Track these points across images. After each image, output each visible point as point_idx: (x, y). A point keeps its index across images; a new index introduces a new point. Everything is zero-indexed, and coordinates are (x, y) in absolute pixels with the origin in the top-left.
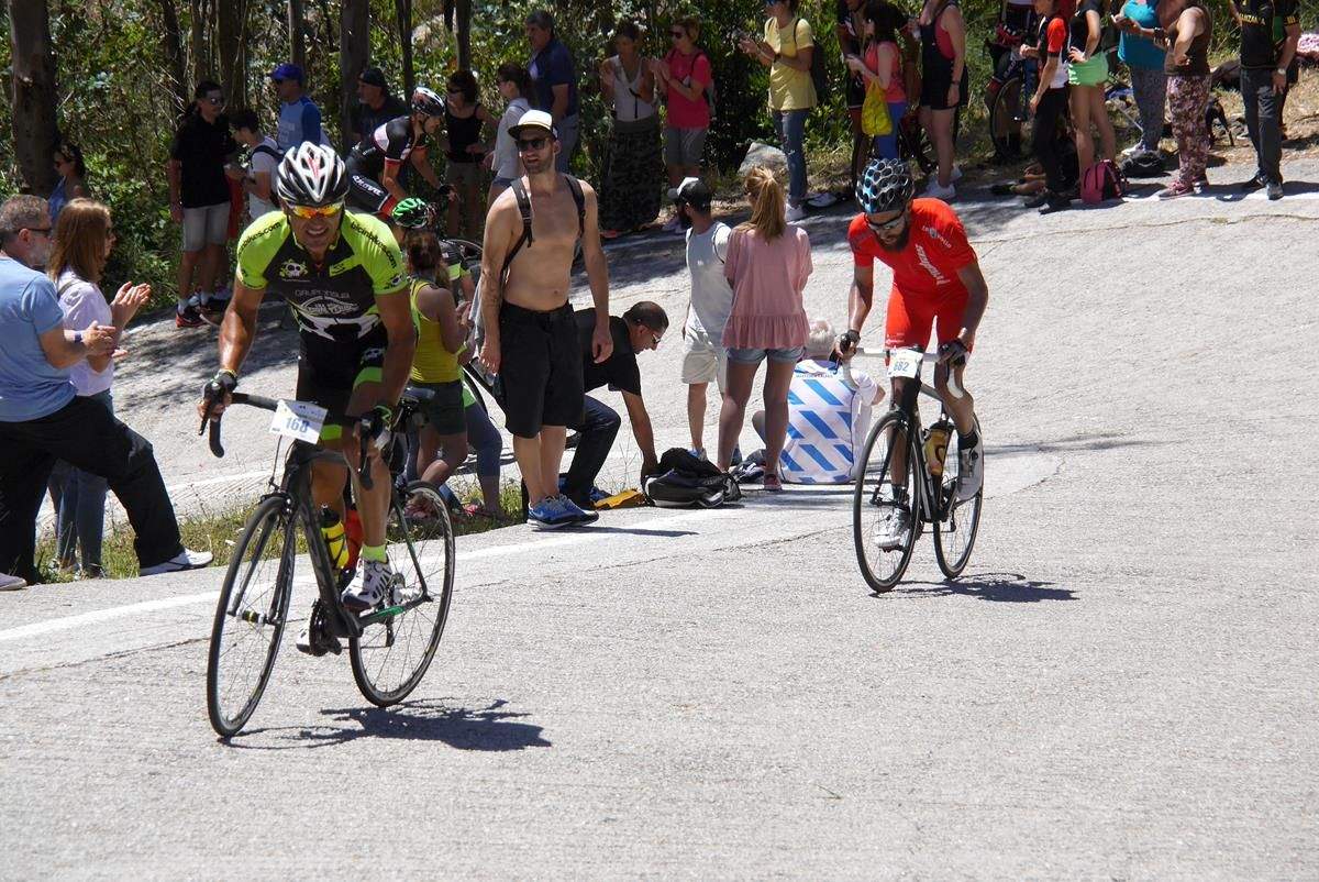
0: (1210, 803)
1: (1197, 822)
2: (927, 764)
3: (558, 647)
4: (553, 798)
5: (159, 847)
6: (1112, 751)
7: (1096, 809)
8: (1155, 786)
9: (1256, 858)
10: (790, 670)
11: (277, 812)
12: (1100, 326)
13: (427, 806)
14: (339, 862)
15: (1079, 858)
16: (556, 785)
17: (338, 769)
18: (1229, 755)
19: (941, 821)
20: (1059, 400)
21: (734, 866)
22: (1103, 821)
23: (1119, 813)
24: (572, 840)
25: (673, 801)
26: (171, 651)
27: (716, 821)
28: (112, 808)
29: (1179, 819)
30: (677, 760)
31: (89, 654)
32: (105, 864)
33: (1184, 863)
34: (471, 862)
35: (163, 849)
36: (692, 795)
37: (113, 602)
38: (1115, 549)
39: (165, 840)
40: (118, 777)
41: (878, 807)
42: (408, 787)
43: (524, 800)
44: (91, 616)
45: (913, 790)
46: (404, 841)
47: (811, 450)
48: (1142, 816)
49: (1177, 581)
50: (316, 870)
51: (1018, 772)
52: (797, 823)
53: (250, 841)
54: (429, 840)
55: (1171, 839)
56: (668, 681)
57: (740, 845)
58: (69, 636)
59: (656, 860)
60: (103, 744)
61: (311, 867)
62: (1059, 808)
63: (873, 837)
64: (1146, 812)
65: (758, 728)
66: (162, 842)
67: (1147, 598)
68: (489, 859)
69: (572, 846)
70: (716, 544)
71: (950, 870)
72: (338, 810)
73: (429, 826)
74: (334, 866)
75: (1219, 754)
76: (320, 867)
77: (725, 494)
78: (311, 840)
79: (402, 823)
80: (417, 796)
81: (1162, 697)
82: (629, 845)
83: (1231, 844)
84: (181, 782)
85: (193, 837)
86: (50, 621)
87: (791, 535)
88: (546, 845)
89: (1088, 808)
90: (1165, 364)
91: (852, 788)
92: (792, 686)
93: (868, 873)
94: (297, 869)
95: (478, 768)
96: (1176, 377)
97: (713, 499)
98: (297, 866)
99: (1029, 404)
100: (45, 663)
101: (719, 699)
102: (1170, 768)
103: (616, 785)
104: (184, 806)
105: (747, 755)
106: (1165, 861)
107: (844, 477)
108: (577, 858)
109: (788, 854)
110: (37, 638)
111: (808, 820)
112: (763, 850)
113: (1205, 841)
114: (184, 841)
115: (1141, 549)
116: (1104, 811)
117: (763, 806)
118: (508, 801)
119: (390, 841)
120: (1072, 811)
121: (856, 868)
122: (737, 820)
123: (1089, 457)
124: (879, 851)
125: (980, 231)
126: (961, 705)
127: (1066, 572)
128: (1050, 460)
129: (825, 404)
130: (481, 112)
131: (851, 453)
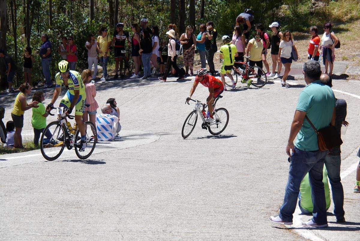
0: (187, 214)
1: (183, 218)
2: (124, 205)
3: (42, 178)
4: (38, 212)
7: (161, 215)
9: (196, 226)
10: (95, 183)
15: (156, 226)
16: (39, 209)
19: (126, 217)
20: (161, 123)
21: (77, 227)
22: (162, 218)
23: (166, 216)
24: (41, 221)
25: (65, 213)
27: (74, 217)
29: (179, 217)
30: (67, 203)
33: (180, 227)
34: (17, 226)
36: (69, 211)
41: (112, 214)
42: (5, 209)
43: (31, 212)
45: (120, 210)
47: (103, 134)
48: (171, 216)
49: (184, 164)
52: (93, 218)
54: (8, 221)
55: (177, 222)
56: (66, 185)
57: (79, 223)
59: (60, 226)
62: (153, 214)
63: (110, 221)
65: (86, 196)
67: (177, 167)
68: (21, 226)
69: (41, 223)
71: (126, 228)
73: (8, 218)
80: (7, 211)
81: (178, 189)
82: (54, 223)
83: (190, 223)
87: (97, 153)
88: (35, 222)
91: (106, 210)
92: (95, 187)
93: (107, 229)
95: (21, 205)
99: (154, 123)
101: (78, 189)
102: (179, 206)
103: (52, 209)
105: (83, 202)
106: (175, 226)
107: (110, 140)
108: (41, 225)
109: (90, 225)
111: (96, 217)
112: (85, 224)
113: (185, 222)
115: (177, 156)
117: (86, 214)
118: (27, 213)
121: (105, 228)
122: (79, 217)
123: (167, 135)
124: (111, 224)
125: (143, 85)
126: (133, 191)
127: (159, 161)
128: (158, 136)
129: (106, 123)
130: (32, 57)
131: (112, 134)
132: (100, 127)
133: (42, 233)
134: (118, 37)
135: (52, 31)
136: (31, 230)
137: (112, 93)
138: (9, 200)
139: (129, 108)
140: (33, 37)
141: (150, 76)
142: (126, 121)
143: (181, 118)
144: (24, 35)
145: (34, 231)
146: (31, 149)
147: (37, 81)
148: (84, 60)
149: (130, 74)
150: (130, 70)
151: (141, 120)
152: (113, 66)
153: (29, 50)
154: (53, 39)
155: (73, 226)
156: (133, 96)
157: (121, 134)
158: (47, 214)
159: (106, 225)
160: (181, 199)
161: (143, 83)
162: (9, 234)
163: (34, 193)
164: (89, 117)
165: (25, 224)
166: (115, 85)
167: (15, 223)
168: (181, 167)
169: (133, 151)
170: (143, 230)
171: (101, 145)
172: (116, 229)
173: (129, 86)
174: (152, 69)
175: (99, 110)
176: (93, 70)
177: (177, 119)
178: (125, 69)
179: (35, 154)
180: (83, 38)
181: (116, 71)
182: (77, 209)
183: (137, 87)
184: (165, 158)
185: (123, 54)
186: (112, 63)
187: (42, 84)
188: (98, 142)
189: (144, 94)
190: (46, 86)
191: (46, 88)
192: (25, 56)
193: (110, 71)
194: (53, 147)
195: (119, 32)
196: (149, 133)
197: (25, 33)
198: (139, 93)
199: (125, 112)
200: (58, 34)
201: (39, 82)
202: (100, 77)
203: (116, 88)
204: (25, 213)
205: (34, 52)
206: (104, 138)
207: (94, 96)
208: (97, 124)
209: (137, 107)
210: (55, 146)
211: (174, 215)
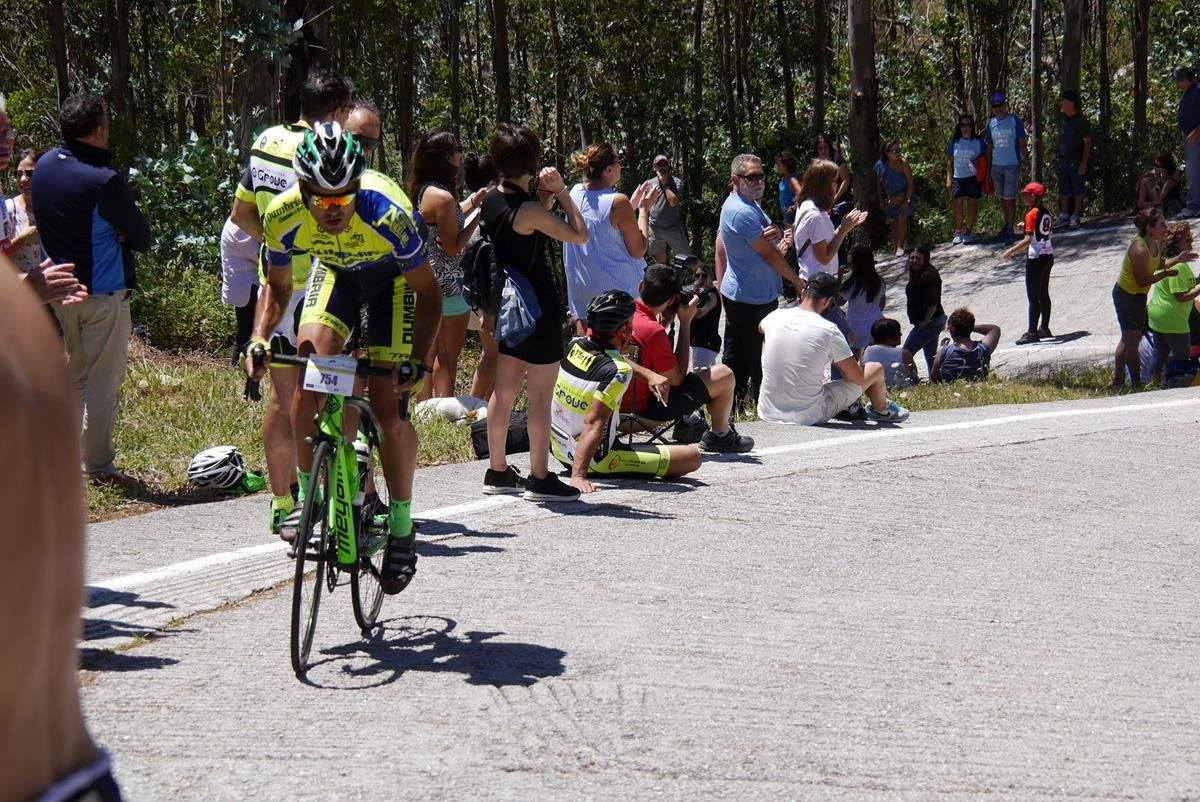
4: (1132, 570)
11: (950, 569)
13: (1048, 571)
16: (1136, 561)
24: (1138, 598)
26: (902, 462)
28: (844, 560)
35: (870, 589)
40: (854, 540)
42: (1038, 558)
46: (1028, 593)
50: (967, 608)
53: (928, 587)
61: (963, 606)
69: (1138, 602)
72: (990, 570)
73: (1047, 583)
74: (980, 606)
76: (970, 607)
78: (968, 588)
79: (1029, 581)
80: (1043, 564)
82: (1173, 603)
84: (892, 546)
85: (892, 582)
88: (1120, 600)
98: (956, 604)
108: (1138, 610)
118: (1102, 570)
119: (1019, 592)
158: (1158, 578)
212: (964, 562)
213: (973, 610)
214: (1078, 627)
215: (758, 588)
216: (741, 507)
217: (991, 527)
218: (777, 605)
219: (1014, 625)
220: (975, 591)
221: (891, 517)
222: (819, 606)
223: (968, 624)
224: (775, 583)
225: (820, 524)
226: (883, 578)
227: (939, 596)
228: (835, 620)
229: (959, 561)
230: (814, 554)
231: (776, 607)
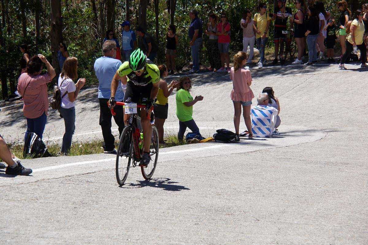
0: (358, 225)
1: (354, 230)
2: (284, 212)
3: (187, 178)
4: (182, 218)
5: (75, 227)
6: (333, 210)
7: (328, 226)
8: (344, 220)
10: (249, 186)
11: (107, 219)
12: (339, 98)
13: (148, 219)
14: (122, 233)
15: (321, 239)
16: (183, 214)
17: (125, 208)
18: (365, 213)
19: (286, 227)
20: (327, 117)
21: (228, 237)
22: (329, 229)
24: (186, 229)
25: (214, 220)
26: (83, 176)
27: (225, 225)
28: (63, 216)
29: (349, 229)
30: (216, 209)
31: (61, 176)
32: (60, 231)
33: (350, 241)
34: (158, 234)
35: (76, 228)
36: (219, 218)
37: (68, 162)
38: (339, 157)
39: (77, 225)
40: (66, 208)
41: (269, 223)
42: (143, 213)
43: (174, 218)
44: (62, 166)
45: (279, 219)
46: (141, 228)
47: (259, 129)
48: (340, 228)
49: (355, 166)
50: (116, 234)
51: (308, 215)
52: (247, 227)
53: (99, 226)
54: (147, 228)
55: (347, 234)
56: (216, 188)
57: (231, 232)
58: (56, 170)
59: (208, 235)
60: (62, 199)
61: (115, 234)
62: (318, 225)
63: (267, 231)
64: (341, 227)
65: (239, 201)
66: (75, 226)
67: (347, 170)
68: (163, 233)
69: (186, 230)
70: (232, 152)
71: (286, 240)
72: (124, 219)
73: (148, 224)
74: (121, 234)
75: (362, 212)
76: (117, 234)
77: (236, 139)
78: (116, 226)
79: (141, 223)
80: (145, 216)
81: (348, 197)
82: (201, 231)
83: (363, 236)
84: (82, 210)
85: (84, 225)
86: (51, 167)
87: (252, 151)
88: (179, 230)
89: (325, 225)
90: (356, 108)
91: (262, 218)
92: (249, 191)
93: (264, 240)
94: (111, 234)
95: (163, 209)
96: (359, 112)
97: (232, 140)
98: (112, 233)
99: (319, 118)
100: (49, 177)
101: (229, 193)
102: (349, 216)
103: (199, 215)
104: (83, 217)
105: (235, 208)
106: (345, 240)
107: (268, 136)
108: (186, 234)
109: (243, 235)
110: (47, 171)
111: (250, 226)
112: (237, 233)
113: (356, 235)
114: (82, 226)
115: (346, 157)
116: (330, 226)
117: (238, 222)
118: (170, 218)
119: (137, 228)
120: (321, 226)
121: (261, 239)
122: (231, 225)
123: (334, 133)
124: (268, 235)
125: (308, 72)
126: (294, 197)
127: (326, 163)
128: (324, 133)
129: (264, 116)
130: (176, 36)
131: (270, 130)
132: (255, 120)
133: (188, 242)
134: (279, 14)
135: (200, 7)
136: (174, 239)
137: (270, 81)
138: (148, 202)
139: (290, 99)
140: (177, 12)
141: (315, 62)
142: (286, 114)
143: (352, 112)
144: (167, 10)
145: (178, 240)
146: (174, 144)
147: (182, 64)
148: (238, 41)
149: (292, 59)
150: (292, 54)
151: (304, 114)
152: (272, 49)
153: (173, 28)
154: (201, 15)
155: (224, 235)
156: (295, 85)
157: (281, 129)
158: (193, 221)
159: (263, 236)
160: (352, 209)
161: (307, 69)
162: (148, 243)
163: (178, 196)
164: (242, 109)
165: (168, 231)
166: (274, 72)
167: (155, 230)
168: (352, 171)
169: (295, 150)
170: (306, 242)
171: (256, 142)
172: (274, 241)
173: (291, 73)
174: (318, 53)
175: (254, 101)
176: (247, 53)
177: (347, 113)
178: (286, 53)
179: (178, 150)
180: (237, 15)
181: (276, 54)
182: (228, 216)
183: (300, 74)
184: (332, 160)
185: (284, 36)
186: (271, 45)
187: (187, 68)
188: (253, 138)
189: (308, 83)
190: (193, 71)
191: (192, 73)
192: (168, 35)
193: (268, 55)
194: (200, 142)
195: (281, 8)
196: (313, 129)
197: (169, 9)
198: (303, 81)
199: (284, 104)
200: (207, 10)
201: (184, 66)
202: (256, 61)
203: (275, 75)
204: (168, 218)
205: (178, 31)
206: (260, 134)
207: (249, 84)
208: (252, 117)
209: (300, 98)
210: (202, 142)
211: (343, 227)
212: (113, 216)
213: (119, 235)
214: (163, 241)
215: (29, 229)
216: (18, 195)
217: (122, 202)
218: (38, 235)
219: (137, 241)
220: (119, 228)
221: (81, 198)
222: (55, 235)
223: (117, 241)
224: (36, 226)
225: (51, 202)
226: (80, 223)
227: (104, 230)
228: (63, 240)
229: (111, 216)
230: (50, 214)
231: (37, 236)
